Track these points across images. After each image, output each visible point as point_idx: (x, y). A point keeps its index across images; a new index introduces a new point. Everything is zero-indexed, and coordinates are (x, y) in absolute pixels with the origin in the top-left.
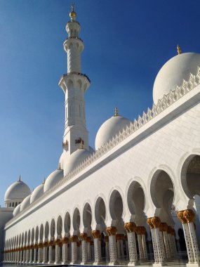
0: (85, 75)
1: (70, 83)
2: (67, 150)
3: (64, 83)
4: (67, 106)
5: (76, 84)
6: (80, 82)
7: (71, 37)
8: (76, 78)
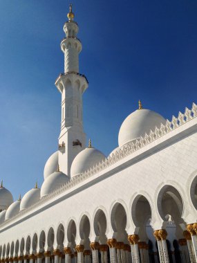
0: (83, 76)
1: (68, 83)
2: (63, 152)
3: (62, 82)
4: (63, 106)
5: (74, 84)
6: (78, 82)
7: (69, 37)
8: (75, 78)
